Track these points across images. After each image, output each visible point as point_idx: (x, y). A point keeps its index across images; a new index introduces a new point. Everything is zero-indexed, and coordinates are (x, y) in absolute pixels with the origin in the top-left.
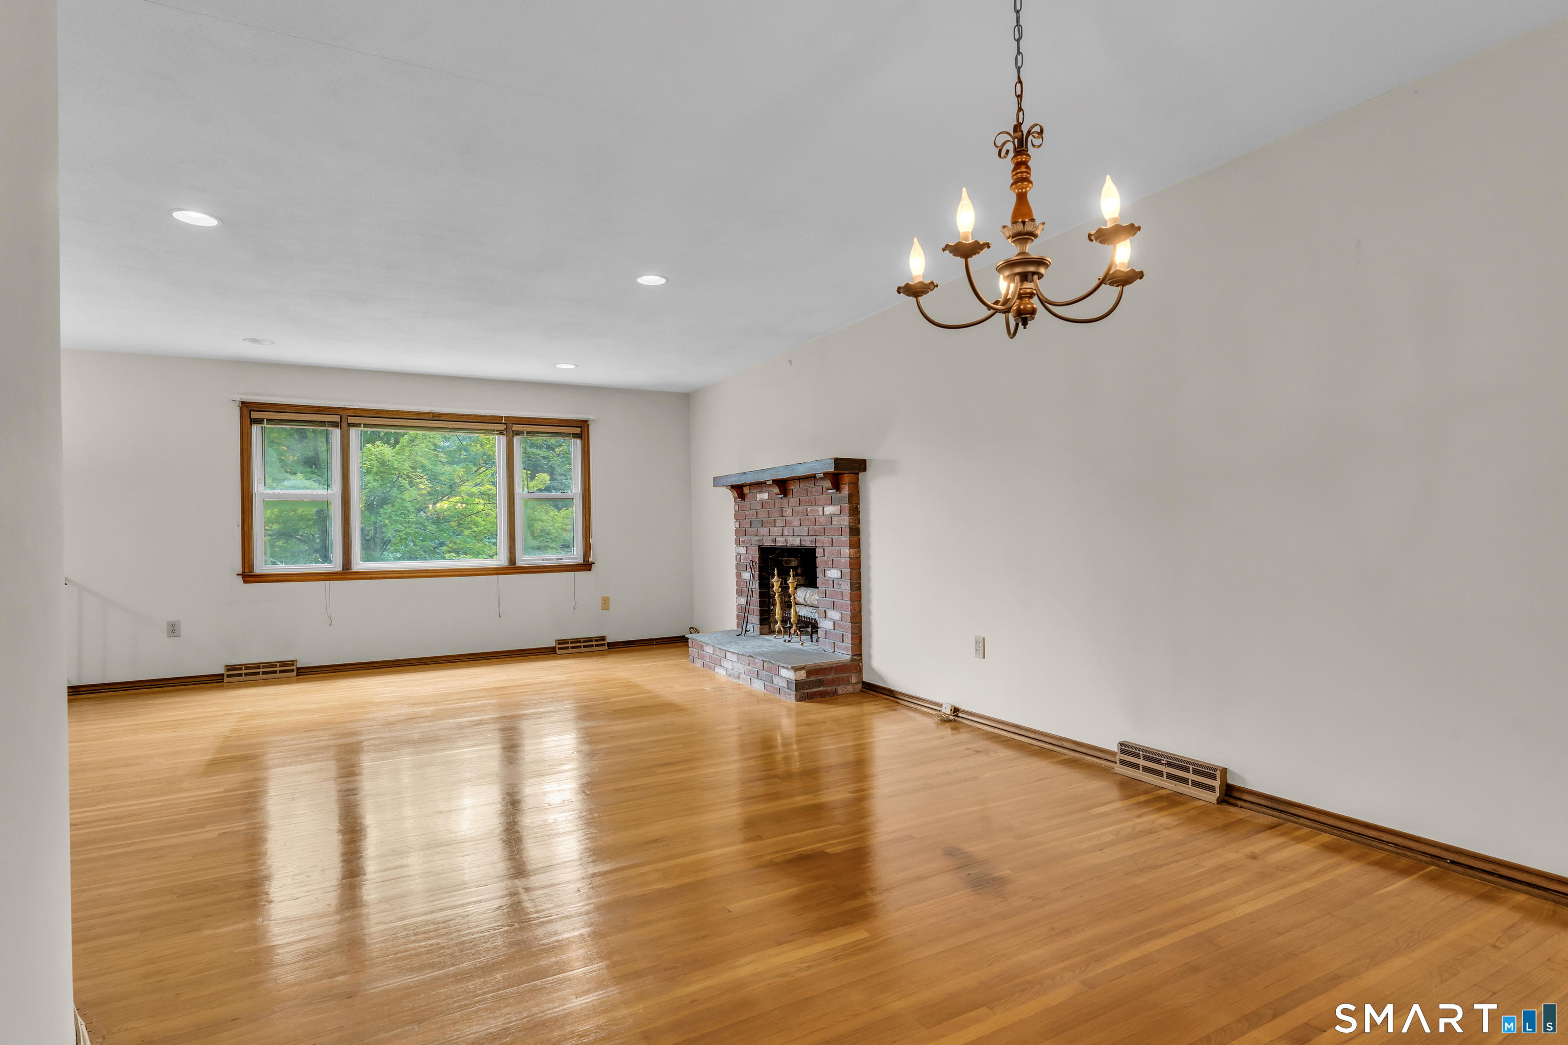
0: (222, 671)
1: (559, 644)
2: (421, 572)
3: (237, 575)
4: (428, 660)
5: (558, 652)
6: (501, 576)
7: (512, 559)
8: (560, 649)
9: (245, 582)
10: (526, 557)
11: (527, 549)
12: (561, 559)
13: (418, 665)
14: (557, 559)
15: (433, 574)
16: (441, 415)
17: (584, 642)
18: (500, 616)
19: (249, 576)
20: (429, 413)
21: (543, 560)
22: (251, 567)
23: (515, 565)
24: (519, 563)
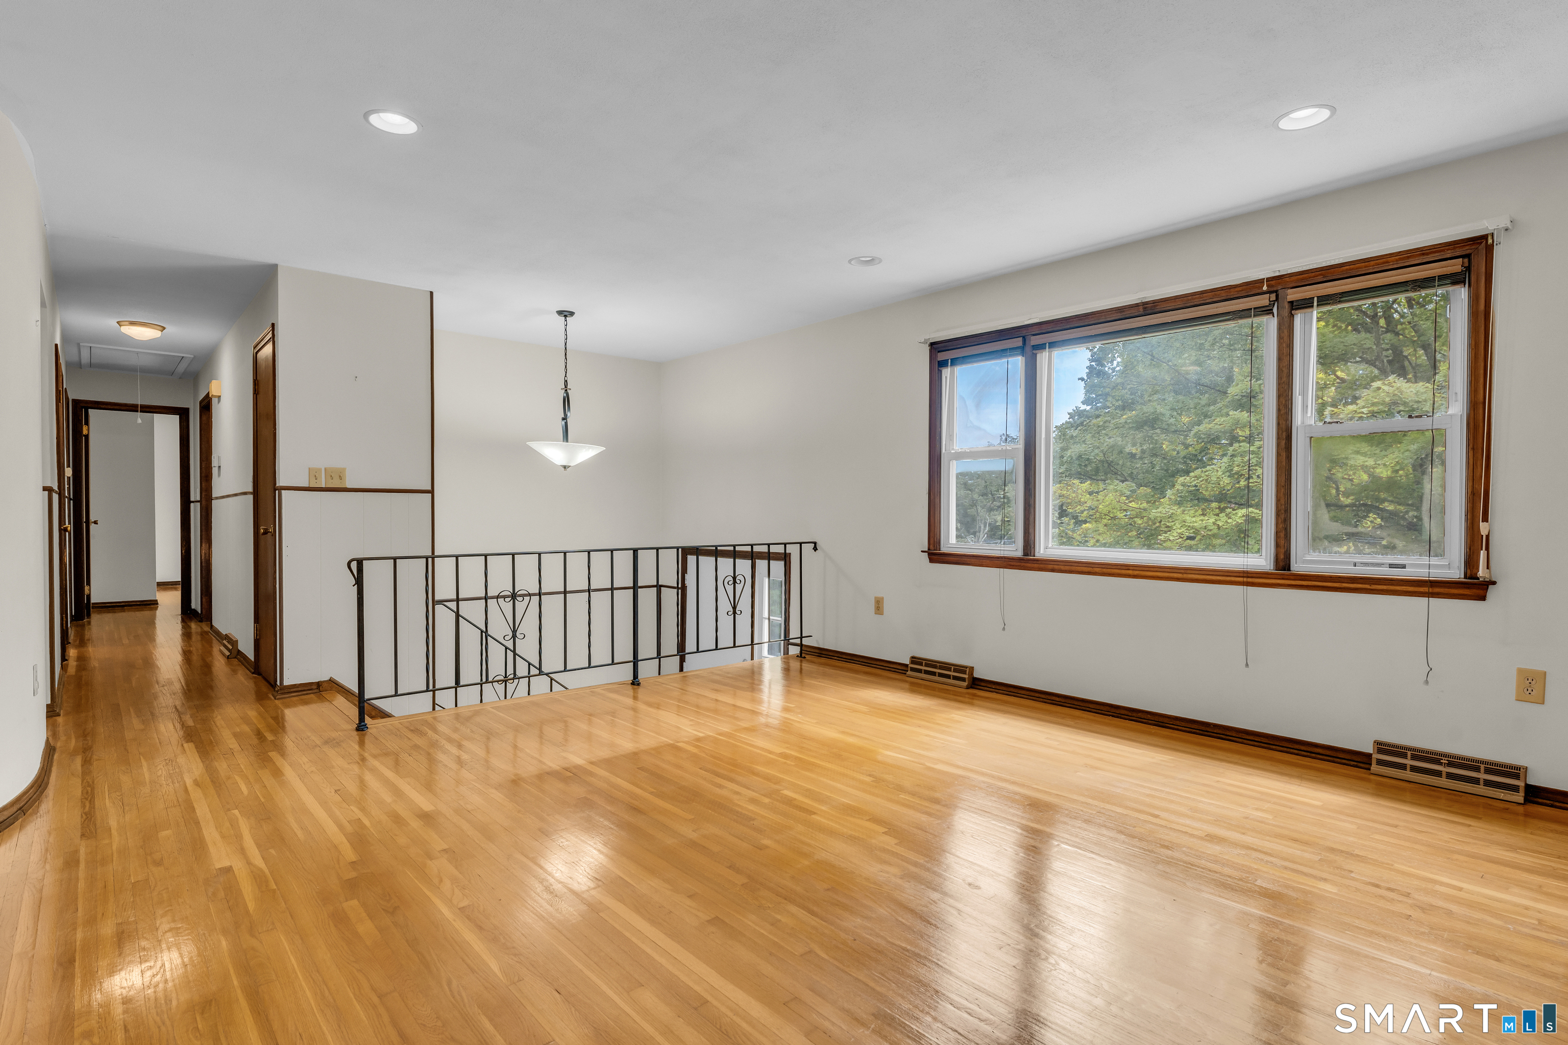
0: (907, 662)
1: (1380, 751)
2: (1119, 567)
3: (922, 551)
4: (1126, 712)
5: (1374, 767)
6: (1251, 589)
7: (1283, 561)
8: (1380, 762)
9: (931, 561)
10: (1314, 556)
11: (1318, 539)
12: (1404, 567)
13: (1109, 715)
14: (1392, 566)
15: (1136, 573)
16: (1155, 302)
17: (1450, 764)
18: (1247, 665)
19: (936, 555)
20: (1137, 305)
21: (1355, 565)
22: (938, 543)
23: (1289, 570)
24: (1298, 565)
